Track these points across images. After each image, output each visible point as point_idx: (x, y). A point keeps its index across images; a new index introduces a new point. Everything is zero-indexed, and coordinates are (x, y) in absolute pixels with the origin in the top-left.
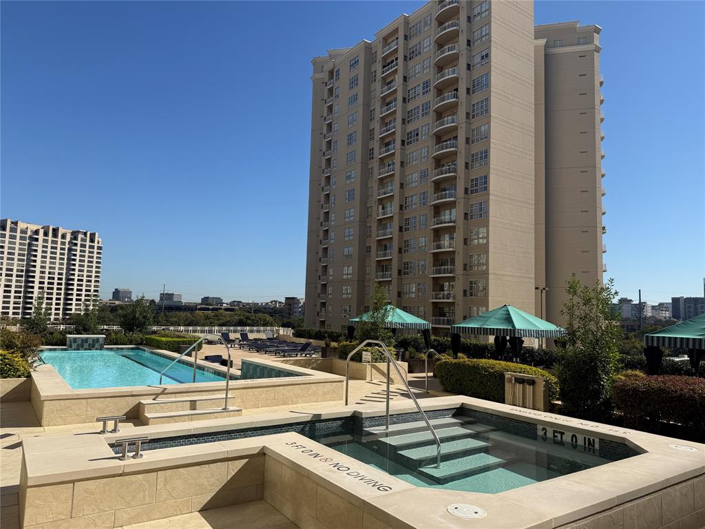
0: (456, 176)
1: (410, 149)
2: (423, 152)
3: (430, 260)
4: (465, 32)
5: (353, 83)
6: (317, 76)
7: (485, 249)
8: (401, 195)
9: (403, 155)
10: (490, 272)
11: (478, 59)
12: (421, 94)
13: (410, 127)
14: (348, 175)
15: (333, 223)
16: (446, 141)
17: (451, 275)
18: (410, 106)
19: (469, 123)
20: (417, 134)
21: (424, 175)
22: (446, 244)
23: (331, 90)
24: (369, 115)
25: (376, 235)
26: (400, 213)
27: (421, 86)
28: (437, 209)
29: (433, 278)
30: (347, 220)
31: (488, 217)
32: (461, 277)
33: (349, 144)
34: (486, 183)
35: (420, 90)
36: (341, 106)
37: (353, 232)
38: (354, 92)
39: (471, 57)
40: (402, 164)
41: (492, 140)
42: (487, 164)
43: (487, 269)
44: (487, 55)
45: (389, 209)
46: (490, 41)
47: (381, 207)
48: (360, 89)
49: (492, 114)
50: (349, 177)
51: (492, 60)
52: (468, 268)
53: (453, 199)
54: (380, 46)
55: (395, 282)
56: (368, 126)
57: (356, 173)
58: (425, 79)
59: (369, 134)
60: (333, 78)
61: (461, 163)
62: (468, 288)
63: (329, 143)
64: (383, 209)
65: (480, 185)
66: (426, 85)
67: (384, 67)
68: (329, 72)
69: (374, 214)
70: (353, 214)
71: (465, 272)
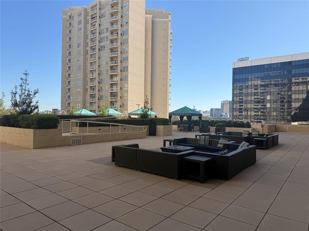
0: (118, 65)
1: (102, 52)
2: (106, 54)
3: (109, 94)
4: (120, 12)
5: (80, 23)
6: (64, 17)
7: (127, 91)
8: (99, 70)
9: (99, 54)
10: (128, 99)
11: (124, 23)
12: (106, 32)
13: (102, 44)
14: (77, 60)
15: (72, 78)
16: (114, 52)
17: (116, 100)
18: (102, 36)
19: (122, 47)
20: (104, 47)
21: (107, 63)
22: (115, 89)
23: (70, 24)
24: (86, 37)
25: (90, 84)
26: (98, 77)
27: (106, 29)
28: (112, 77)
29: (110, 101)
30: (78, 77)
31: (128, 81)
32: (119, 101)
33: (78, 47)
34: (127, 68)
35: (105, 30)
36: (75, 31)
37: (80, 83)
38: (80, 26)
39: (122, 22)
40: (99, 58)
41: (129, 54)
42: (128, 62)
43: (128, 98)
44: (128, 22)
45: (94, 75)
46: (128, 17)
47: (91, 73)
48: (82, 26)
49: (129, 44)
50: (78, 61)
51: (129, 24)
52: (122, 98)
53: (116, 73)
54: (90, 10)
55: (97, 102)
56: (86, 41)
57: (81, 59)
58: (107, 27)
59: (86, 44)
60: (71, 19)
61: (119, 60)
62: (122, 105)
63: (70, 45)
64: (92, 74)
65: (125, 69)
66: (107, 29)
67: (92, 19)
68: (69, 16)
69: (89, 76)
70: (80, 75)
71: (121, 99)
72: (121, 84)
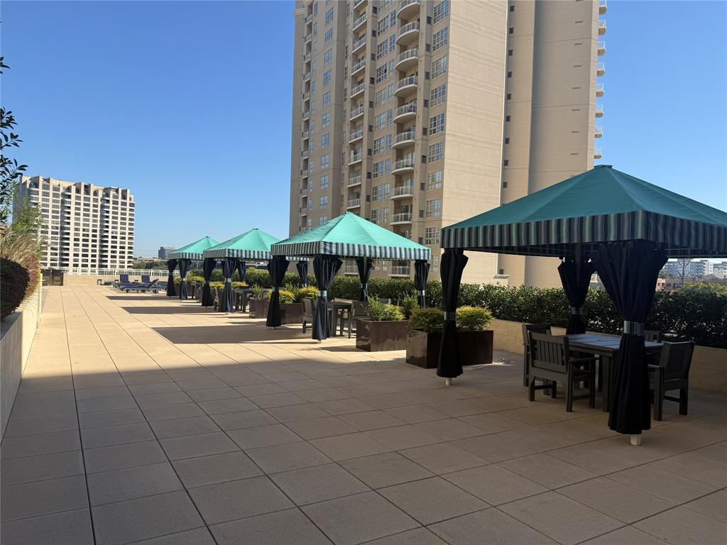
0: (415, 116)
1: (379, 87)
2: (390, 91)
3: (392, 205)
5: (329, 17)
6: (299, 12)
7: (440, 194)
8: (370, 138)
9: (372, 93)
10: (443, 217)
12: (389, 26)
13: (380, 63)
14: (323, 119)
15: (312, 171)
17: (409, 222)
18: (380, 40)
19: (429, 57)
20: (386, 71)
21: (390, 117)
22: (407, 190)
23: (310, 26)
24: (343, 52)
25: (349, 183)
26: (368, 159)
27: (390, 17)
28: (400, 152)
29: (394, 225)
30: (323, 167)
31: (443, 159)
32: (417, 224)
33: (325, 84)
34: (443, 121)
35: (388, 22)
36: (319, 43)
37: (327, 179)
38: (329, 27)
40: (371, 104)
41: (450, 74)
42: (445, 100)
43: (441, 216)
45: (360, 155)
47: (352, 152)
48: (334, 24)
49: (450, 45)
50: (325, 121)
52: (425, 214)
53: (411, 141)
56: (342, 64)
57: (331, 116)
58: (393, 10)
59: (342, 70)
60: (312, 13)
61: (420, 103)
62: (424, 236)
63: (308, 83)
64: (355, 153)
65: (436, 126)
66: (394, 15)
68: (308, 7)
69: (346, 160)
70: (328, 160)
71: (421, 219)
72: (424, 173)
